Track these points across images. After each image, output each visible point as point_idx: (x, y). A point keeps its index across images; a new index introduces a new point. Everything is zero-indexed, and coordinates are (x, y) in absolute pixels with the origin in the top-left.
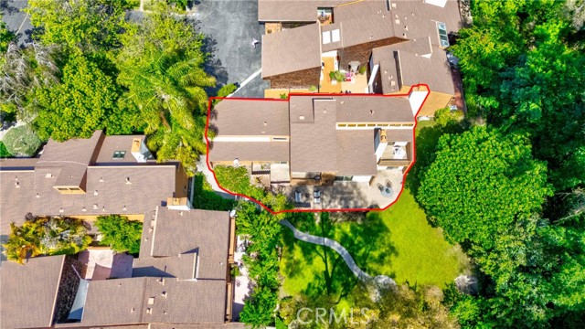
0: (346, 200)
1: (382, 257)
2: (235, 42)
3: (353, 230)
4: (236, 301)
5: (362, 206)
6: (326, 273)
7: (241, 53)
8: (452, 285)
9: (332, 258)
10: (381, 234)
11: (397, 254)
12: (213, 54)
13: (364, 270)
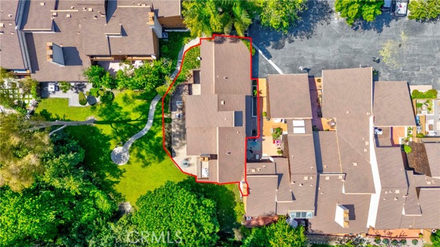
0: (179, 136)
1: (142, 157)
2: (308, 54)
3: (159, 139)
4: (111, 64)
5: (175, 145)
6: (130, 120)
7: (299, 59)
8: (124, 199)
9: (139, 124)
10: (157, 158)
11: (143, 167)
12: (298, 37)
13: (133, 145)
